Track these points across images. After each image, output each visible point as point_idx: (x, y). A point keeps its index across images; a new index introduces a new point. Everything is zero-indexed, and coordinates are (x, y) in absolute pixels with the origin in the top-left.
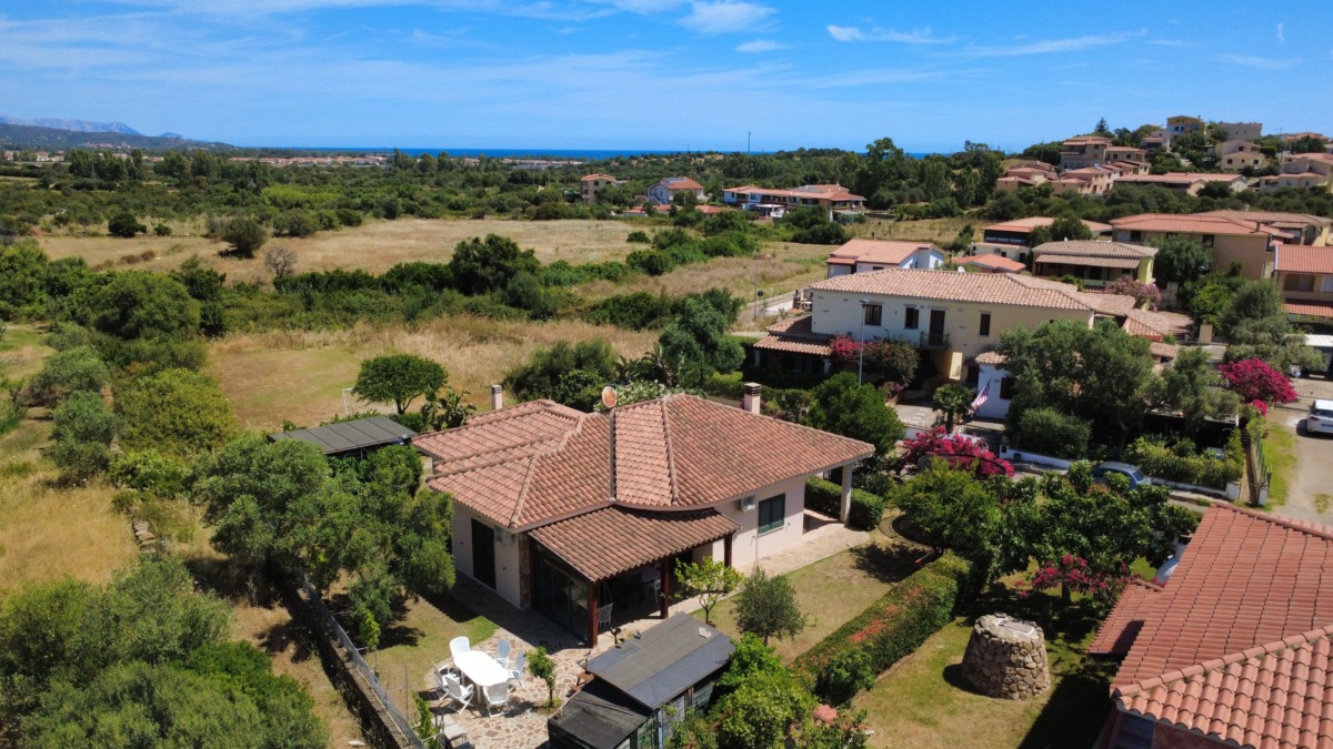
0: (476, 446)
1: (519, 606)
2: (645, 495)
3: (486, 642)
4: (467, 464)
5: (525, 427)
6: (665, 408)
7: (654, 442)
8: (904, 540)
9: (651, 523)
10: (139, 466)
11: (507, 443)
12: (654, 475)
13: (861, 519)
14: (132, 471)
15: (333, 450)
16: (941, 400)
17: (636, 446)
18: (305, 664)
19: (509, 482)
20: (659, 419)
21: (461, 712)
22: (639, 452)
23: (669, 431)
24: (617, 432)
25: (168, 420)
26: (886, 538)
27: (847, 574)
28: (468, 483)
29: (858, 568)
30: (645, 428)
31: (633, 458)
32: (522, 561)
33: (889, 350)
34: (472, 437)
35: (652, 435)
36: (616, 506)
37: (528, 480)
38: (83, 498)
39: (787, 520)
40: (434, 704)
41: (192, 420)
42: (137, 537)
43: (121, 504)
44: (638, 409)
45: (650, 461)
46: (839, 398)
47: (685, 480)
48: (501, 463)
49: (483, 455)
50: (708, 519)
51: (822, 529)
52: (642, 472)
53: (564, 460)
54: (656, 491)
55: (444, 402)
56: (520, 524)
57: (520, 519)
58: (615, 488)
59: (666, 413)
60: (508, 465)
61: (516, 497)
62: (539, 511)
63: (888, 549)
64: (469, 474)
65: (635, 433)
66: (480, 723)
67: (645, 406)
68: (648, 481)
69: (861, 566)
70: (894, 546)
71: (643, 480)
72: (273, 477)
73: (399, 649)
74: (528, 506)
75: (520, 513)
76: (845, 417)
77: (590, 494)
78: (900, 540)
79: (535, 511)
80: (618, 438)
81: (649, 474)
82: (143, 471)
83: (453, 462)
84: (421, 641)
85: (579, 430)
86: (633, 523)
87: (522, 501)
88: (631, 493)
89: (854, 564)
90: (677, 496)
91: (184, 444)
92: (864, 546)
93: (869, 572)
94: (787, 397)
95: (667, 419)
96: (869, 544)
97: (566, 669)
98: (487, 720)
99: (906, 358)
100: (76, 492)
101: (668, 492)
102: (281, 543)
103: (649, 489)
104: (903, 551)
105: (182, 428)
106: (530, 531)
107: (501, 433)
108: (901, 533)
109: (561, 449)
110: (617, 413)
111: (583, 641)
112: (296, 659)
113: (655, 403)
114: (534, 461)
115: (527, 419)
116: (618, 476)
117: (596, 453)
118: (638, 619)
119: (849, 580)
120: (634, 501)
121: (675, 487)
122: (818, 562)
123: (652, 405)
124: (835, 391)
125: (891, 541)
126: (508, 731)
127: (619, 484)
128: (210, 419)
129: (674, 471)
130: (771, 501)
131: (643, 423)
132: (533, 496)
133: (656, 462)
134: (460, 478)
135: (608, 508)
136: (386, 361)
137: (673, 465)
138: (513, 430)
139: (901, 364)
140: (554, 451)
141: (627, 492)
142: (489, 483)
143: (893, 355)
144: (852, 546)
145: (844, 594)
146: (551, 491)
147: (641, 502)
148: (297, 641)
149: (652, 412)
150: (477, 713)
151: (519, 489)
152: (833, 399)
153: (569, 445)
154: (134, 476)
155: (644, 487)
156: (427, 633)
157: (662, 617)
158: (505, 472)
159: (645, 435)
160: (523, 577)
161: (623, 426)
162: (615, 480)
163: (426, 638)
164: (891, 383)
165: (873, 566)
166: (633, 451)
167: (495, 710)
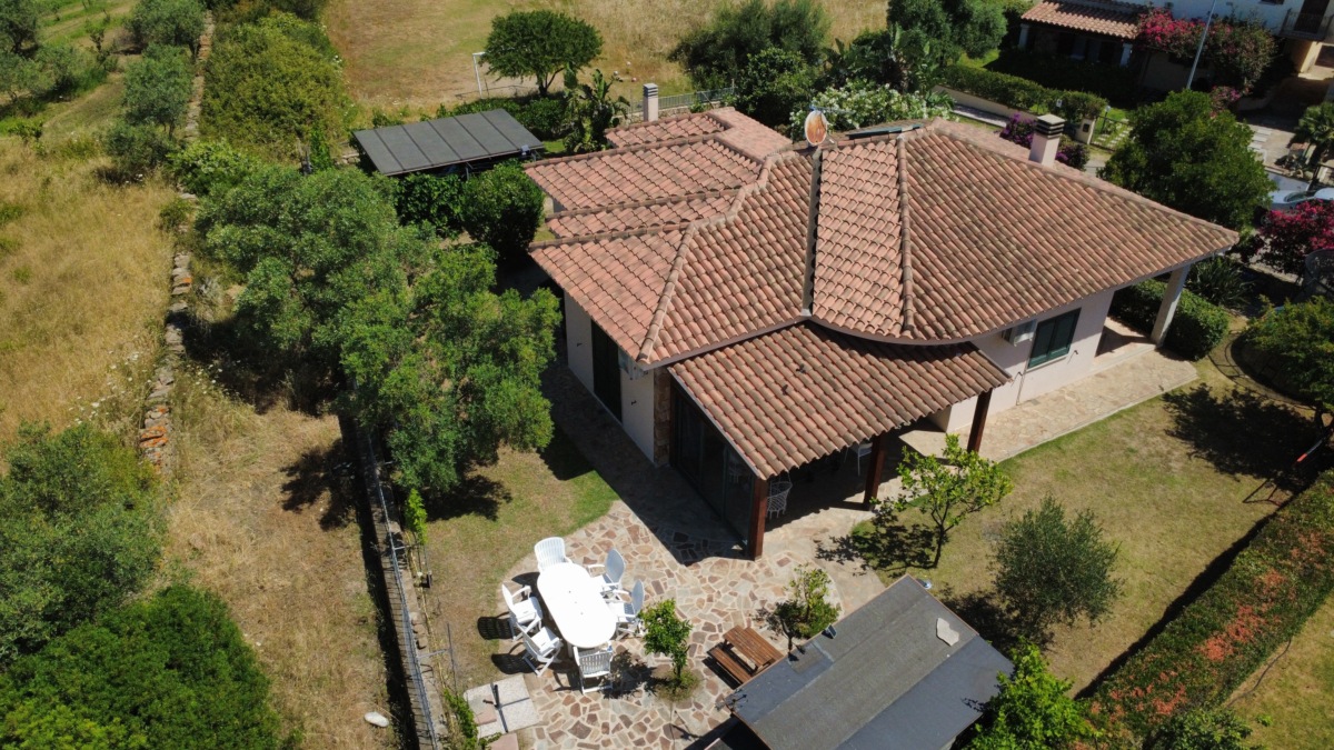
0: (610, 191)
1: (652, 459)
2: (859, 314)
3: (595, 525)
4: (593, 224)
5: (684, 165)
6: (904, 153)
7: (880, 213)
8: (1253, 385)
9: (864, 362)
10: (199, 163)
11: (654, 192)
12: (876, 276)
13: (1185, 342)
14: (190, 168)
15: (426, 164)
16: (1312, 129)
17: (853, 218)
18: (341, 533)
19: (647, 274)
20: (892, 172)
21: (542, 674)
22: (854, 230)
23: (906, 197)
24: (823, 188)
25: (248, 93)
26: (1223, 378)
27: (1164, 448)
28: (588, 264)
29: (1179, 435)
30: (869, 187)
31: (846, 241)
32: (659, 403)
33: (1231, 37)
34: (605, 173)
35: (878, 201)
36: (810, 324)
37: (675, 275)
38: (137, 200)
39: (1073, 346)
40: (504, 646)
41: (278, 94)
42: (172, 279)
43: (171, 218)
44: (859, 148)
45: (872, 250)
46: (1174, 134)
47: (927, 292)
48: (639, 235)
49: (616, 211)
50: (957, 358)
51: (1120, 352)
52: (857, 269)
53: (736, 238)
54: (877, 306)
55: (587, 89)
56: (656, 357)
57: (656, 349)
58: (812, 292)
59: (904, 162)
60: (650, 240)
61: (653, 303)
62: (689, 334)
63: (1227, 401)
64: (590, 246)
65: (852, 194)
66: (566, 702)
67: (871, 146)
68: (867, 287)
69: (1185, 431)
70: (1235, 393)
71: (857, 283)
72: (308, 235)
73: (471, 522)
74: (670, 323)
75: (656, 338)
76: (1182, 168)
77: (772, 303)
78: (1245, 384)
79: (682, 332)
80: (823, 199)
81: (867, 272)
82: (204, 170)
83: (572, 217)
84: (503, 510)
85: (763, 182)
86: (837, 359)
87: (662, 315)
88: (838, 306)
89: (1172, 426)
90: (911, 322)
91: (268, 128)
92: (1187, 392)
93: (1197, 446)
94: (1065, 101)
95: (905, 174)
96: (1196, 386)
97: (710, 600)
98: (577, 696)
99: (1256, 51)
100: (132, 191)
101: (897, 311)
102: (321, 334)
103: (867, 302)
104: (1251, 407)
105: (264, 105)
106: (672, 365)
107: (647, 171)
108: (1247, 368)
109: (733, 217)
110: (825, 154)
111: (741, 545)
112: (329, 522)
113: (887, 142)
114: (689, 240)
115: (687, 151)
116: (819, 272)
117: (787, 226)
118: (826, 508)
119: (1165, 458)
120: (841, 322)
121: (910, 306)
122: (1113, 417)
123: (882, 146)
124: (1170, 122)
125: (1231, 383)
126: (605, 726)
127: (819, 286)
128: (301, 94)
129: (911, 272)
130: (1057, 321)
131: (866, 176)
132: (681, 304)
133: (882, 253)
134: (577, 251)
135: (797, 326)
136: (523, 18)
137: (908, 263)
138: (663, 168)
139: (1245, 59)
140: (722, 221)
141: (830, 303)
142: (617, 268)
143: (1237, 45)
144: (1168, 390)
145: (1159, 490)
146: (709, 297)
147: (851, 324)
148: (334, 488)
149: (881, 158)
150: (564, 678)
151: (659, 290)
152: (1165, 136)
153: (746, 210)
154: (195, 175)
155: (858, 298)
156: (514, 495)
157: (864, 507)
158: (643, 251)
159: (869, 199)
160: (658, 424)
161: (834, 178)
162: (812, 277)
163: (512, 504)
164: (1225, 89)
165: (1204, 435)
166: (845, 228)
167: (592, 682)
